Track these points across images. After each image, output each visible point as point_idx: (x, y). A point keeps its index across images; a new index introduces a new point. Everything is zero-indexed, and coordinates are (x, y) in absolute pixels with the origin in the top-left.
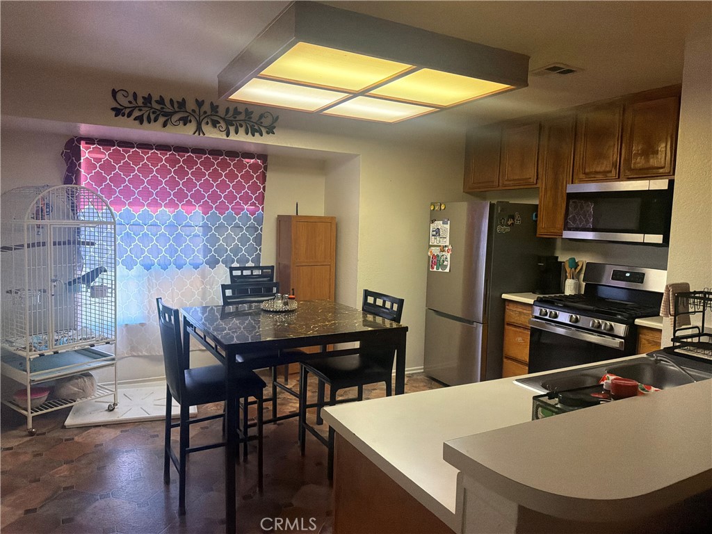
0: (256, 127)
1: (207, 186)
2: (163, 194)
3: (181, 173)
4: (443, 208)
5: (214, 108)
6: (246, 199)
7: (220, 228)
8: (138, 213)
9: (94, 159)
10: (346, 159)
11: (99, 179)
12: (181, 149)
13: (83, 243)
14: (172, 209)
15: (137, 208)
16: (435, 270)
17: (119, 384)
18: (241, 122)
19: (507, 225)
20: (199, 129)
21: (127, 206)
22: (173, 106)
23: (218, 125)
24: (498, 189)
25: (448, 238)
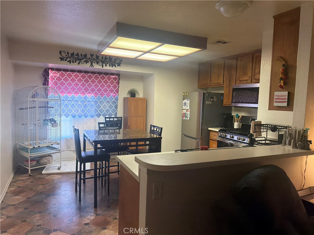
0: (113, 64)
1: (96, 86)
2: (80, 89)
3: (87, 81)
4: (187, 94)
5: (97, 57)
6: (112, 91)
7: (101, 102)
8: (70, 96)
9: (54, 76)
10: (150, 75)
11: (56, 84)
12: (86, 72)
13: (49, 107)
14: (83, 95)
15: (70, 94)
16: (184, 119)
17: (62, 161)
18: (108, 62)
19: (210, 101)
20: (92, 65)
21: (66, 94)
22: (82, 56)
23: (99, 63)
24: (210, 87)
25: (189, 106)
